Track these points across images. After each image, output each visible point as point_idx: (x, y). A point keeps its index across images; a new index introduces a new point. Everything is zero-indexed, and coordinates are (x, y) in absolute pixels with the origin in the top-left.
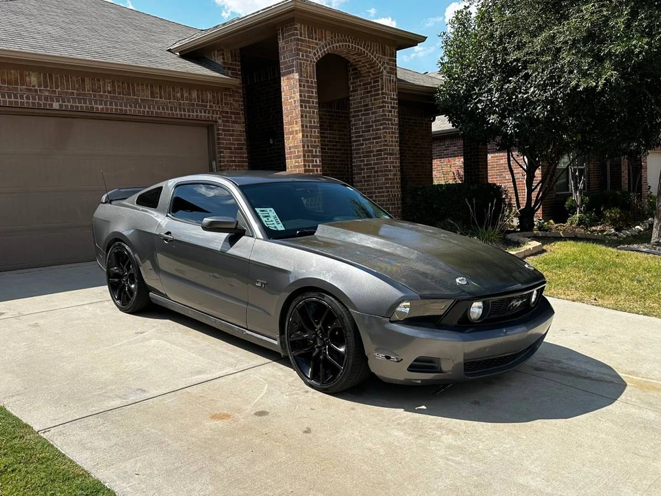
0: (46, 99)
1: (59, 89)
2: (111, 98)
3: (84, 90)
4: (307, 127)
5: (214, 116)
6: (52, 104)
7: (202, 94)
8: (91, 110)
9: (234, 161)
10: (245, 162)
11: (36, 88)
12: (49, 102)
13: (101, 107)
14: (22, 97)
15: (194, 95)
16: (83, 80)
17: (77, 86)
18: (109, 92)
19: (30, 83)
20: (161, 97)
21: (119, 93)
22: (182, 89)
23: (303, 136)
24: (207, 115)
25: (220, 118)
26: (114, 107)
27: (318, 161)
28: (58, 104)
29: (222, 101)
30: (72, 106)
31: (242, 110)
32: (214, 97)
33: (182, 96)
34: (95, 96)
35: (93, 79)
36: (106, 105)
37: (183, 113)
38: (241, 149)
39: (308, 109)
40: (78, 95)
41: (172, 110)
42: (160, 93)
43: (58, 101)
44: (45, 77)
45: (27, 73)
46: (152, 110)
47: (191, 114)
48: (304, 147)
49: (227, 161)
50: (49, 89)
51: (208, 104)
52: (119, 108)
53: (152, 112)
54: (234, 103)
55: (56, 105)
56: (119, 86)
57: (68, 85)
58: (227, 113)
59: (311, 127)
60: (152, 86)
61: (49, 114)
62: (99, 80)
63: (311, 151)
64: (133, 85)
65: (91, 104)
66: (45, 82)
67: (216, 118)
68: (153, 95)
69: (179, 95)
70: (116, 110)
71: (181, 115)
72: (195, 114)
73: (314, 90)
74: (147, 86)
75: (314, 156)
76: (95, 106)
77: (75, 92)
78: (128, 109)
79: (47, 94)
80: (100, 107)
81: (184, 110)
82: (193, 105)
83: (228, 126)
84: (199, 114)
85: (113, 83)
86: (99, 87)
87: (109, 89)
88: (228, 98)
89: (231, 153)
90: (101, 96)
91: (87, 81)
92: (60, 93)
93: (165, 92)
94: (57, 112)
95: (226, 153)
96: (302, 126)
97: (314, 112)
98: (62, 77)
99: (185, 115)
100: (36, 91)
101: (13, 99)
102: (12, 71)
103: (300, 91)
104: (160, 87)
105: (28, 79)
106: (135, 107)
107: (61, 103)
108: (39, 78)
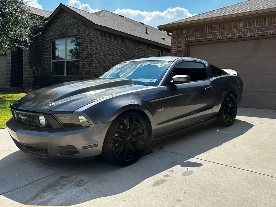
0: (244, 33)
1: (252, 27)
3: (265, 24)
8: (267, 34)
11: (242, 28)
12: (246, 34)
13: (273, 31)
14: (234, 34)
16: (265, 20)
17: (261, 24)
19: (239, 27)
30: (257, 34)
34: (270, 26)
35: (271, 18)
40: (262, 27)
44: (246, 22)
45: (239, 23)
50: (247, 27)
55: (249, 35)
57: (257, 24)
61: (245, 39)
62: (274, 18)
65: (267, 31)
66: (246, 25)
76: (269, 32)
77: (260, 26)
79: (246, 30)
80: (272, 32)
86: (274, 22)
91: (268, 20)
94: (249, 38)
98: (254, 21)
100: (242, 30)
101: (230, 35)
102: (233, 23)
105: (239, 25)
107: (251, 33)
108: (244, 24)
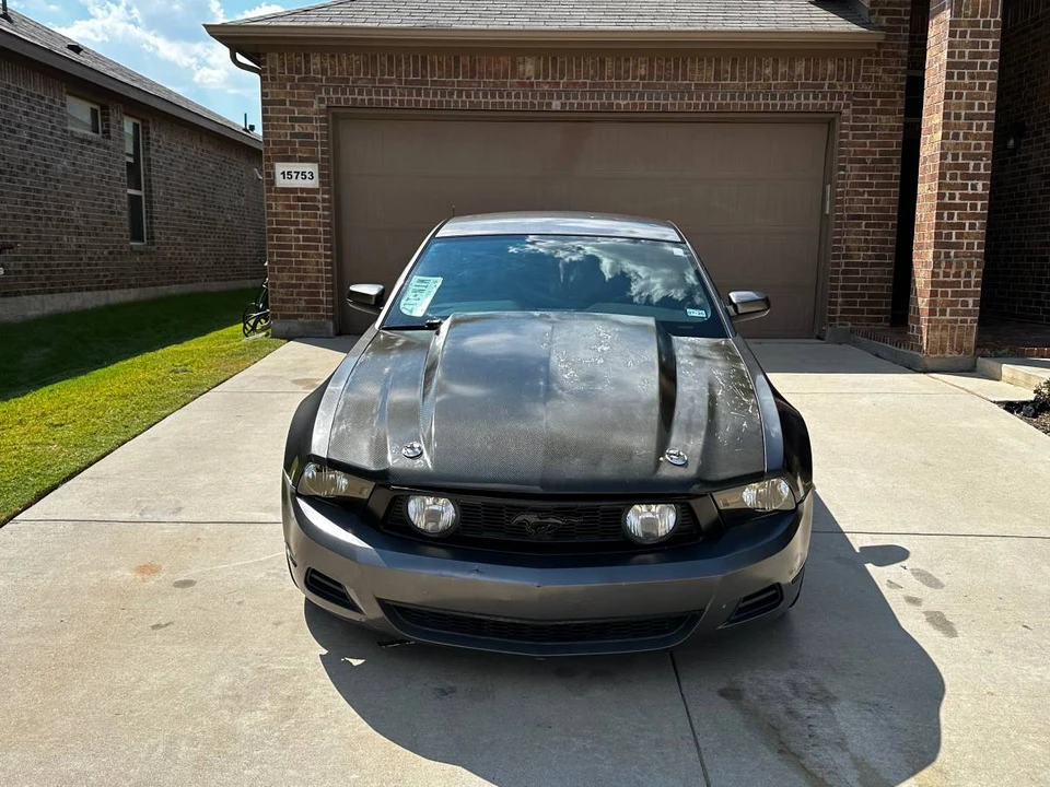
0: (543, 96)
1: (565, 80)
2: (644, 86)
3: (602, 78)
4: (958, 117)
5: (836, 102)
6: (551, 103)
7: (816, 65)
8: (608, 109)
9: (869, 185)
10: (893, 186)
11: (533, 80)
12: (547, 101)
13: (625, 102)
14: (509, 96)
15: (800, 68)
16: (602, 62)
17: (591, 72)
18: (642, 78)
19: (524, 74)
20: (733, 78)
21: (659, 78)
22: (776, 61)
23: (945, 137)
24: (820, 102)
25: (846, 106)
26: (646, 101)
27: (980, 186)
28: (558, 102)
29: (857, 73)
30: (580, 105)
31: (900, 88)
32: (840, 69)
33: (775, 73)
34: (618, 85)
35: (618, 59)
36: (633, 98)
37: (770, 102)
38: (889, 161)
39: (967, 81)
40: (593, 85)
41: (749, 98)
42: (733, 73)
43: (559, 98)
44: (546, 62)
45: (521, 59)
46: (711, 100)
47: (787, 102)
48: (943, 156)
49: (853, 185)
50: (549, 80)
51: (827, 83)
52: (654, 101)
53: (712, 105)
54: (885, 76)
55: (556, 105)
56: (660, 67)
57: (578, 72)
58: (866, 95)
59: (969, 117)
60: (718, 61)
61: (544, 117)
62: (627, 60)
63: (966, 167)
64: (684, 62)
65: (608, 98)
66: (546, 70)
67: (838, 107)
68: (717, 76)
69: (768, 71)
70: (650, 105)
71: (767, 105)
72: (795, 102)
73: (991, 41)
74: (709, 62)
75: (970, 177)
76: (615, 102)
77: (588, 81)
78: (669, 102)
79: (546, 88)
80: (623, 103)
81: (774, 97)
82: (795, 86)
83: (865, 120)
84: (803, 102)
85: (651, 61)
86: (627, 72)
87: (643, 73)
88: (873, 68)
89: (862, 169)
90: (629, 85)
91: (609, 64)
92: (567, 85)
93: (742, 68)
94: (556, 115)
95: (852, 171)
96: (946, 116)
97: (982, 86)
98: (570, 62)
99: (774, 106)
100: (532, 84)
101: (498, 100)
102: (501, 59)
103: (951, 45)
104: (734, 61)
105: (521, 68)
106: (682, 99)
107: (563, 100)
108: (537, 66)
